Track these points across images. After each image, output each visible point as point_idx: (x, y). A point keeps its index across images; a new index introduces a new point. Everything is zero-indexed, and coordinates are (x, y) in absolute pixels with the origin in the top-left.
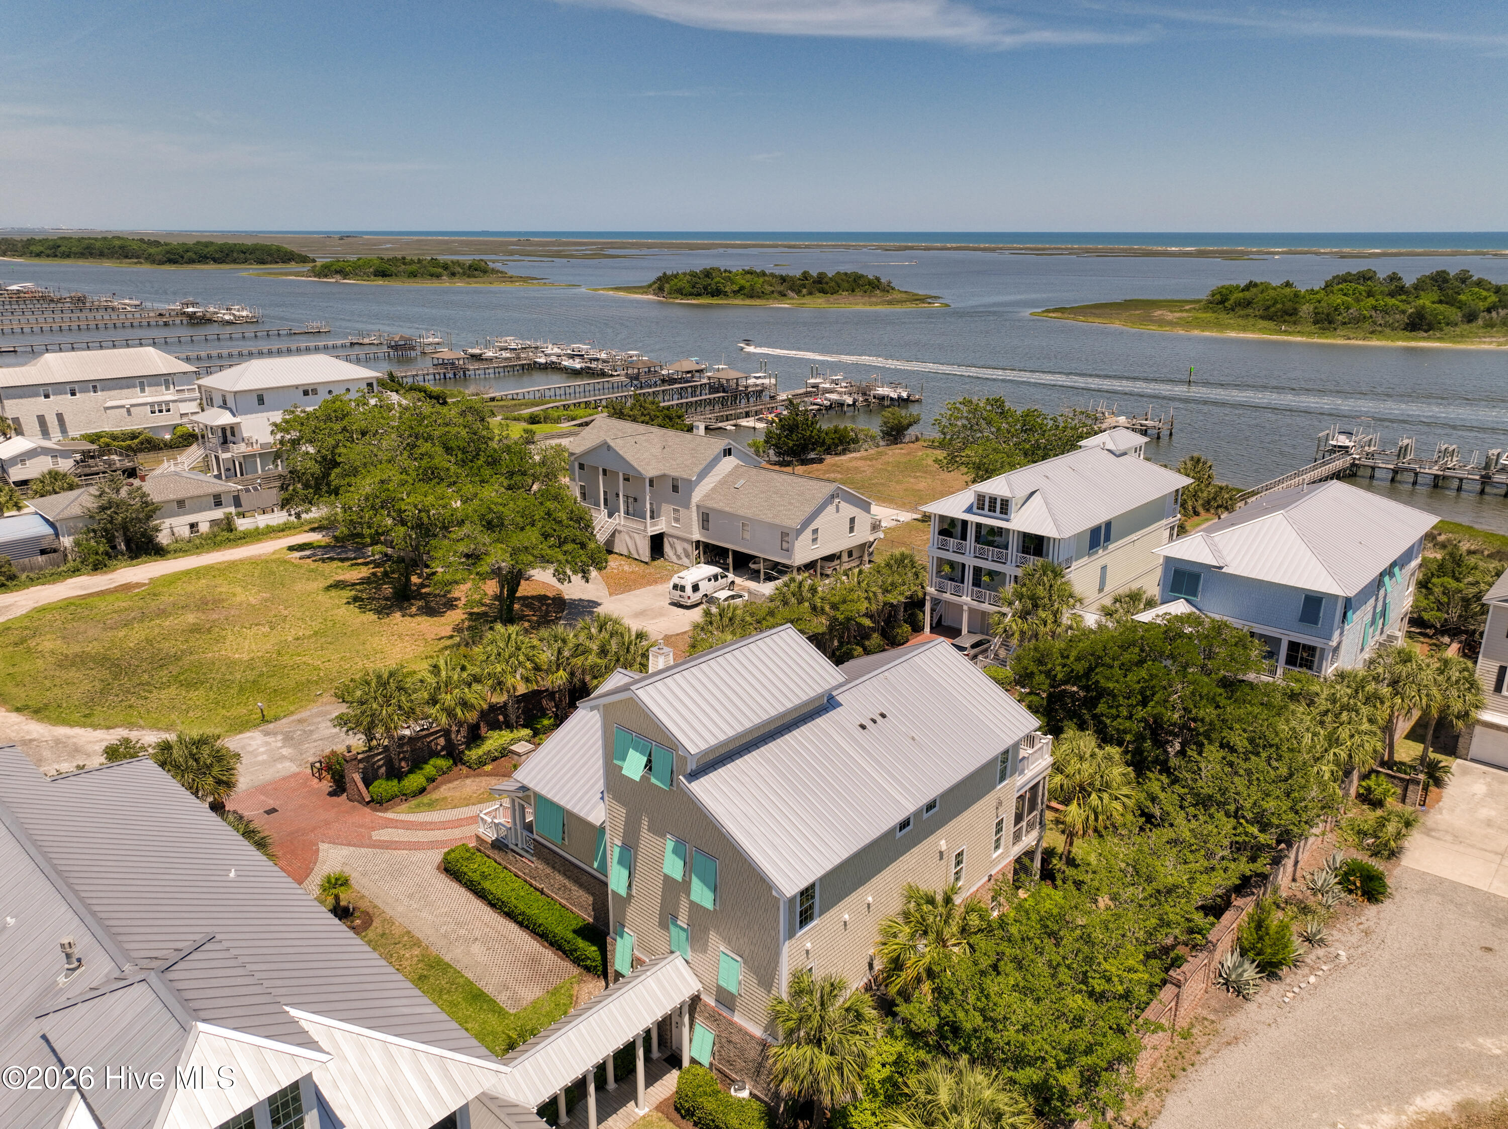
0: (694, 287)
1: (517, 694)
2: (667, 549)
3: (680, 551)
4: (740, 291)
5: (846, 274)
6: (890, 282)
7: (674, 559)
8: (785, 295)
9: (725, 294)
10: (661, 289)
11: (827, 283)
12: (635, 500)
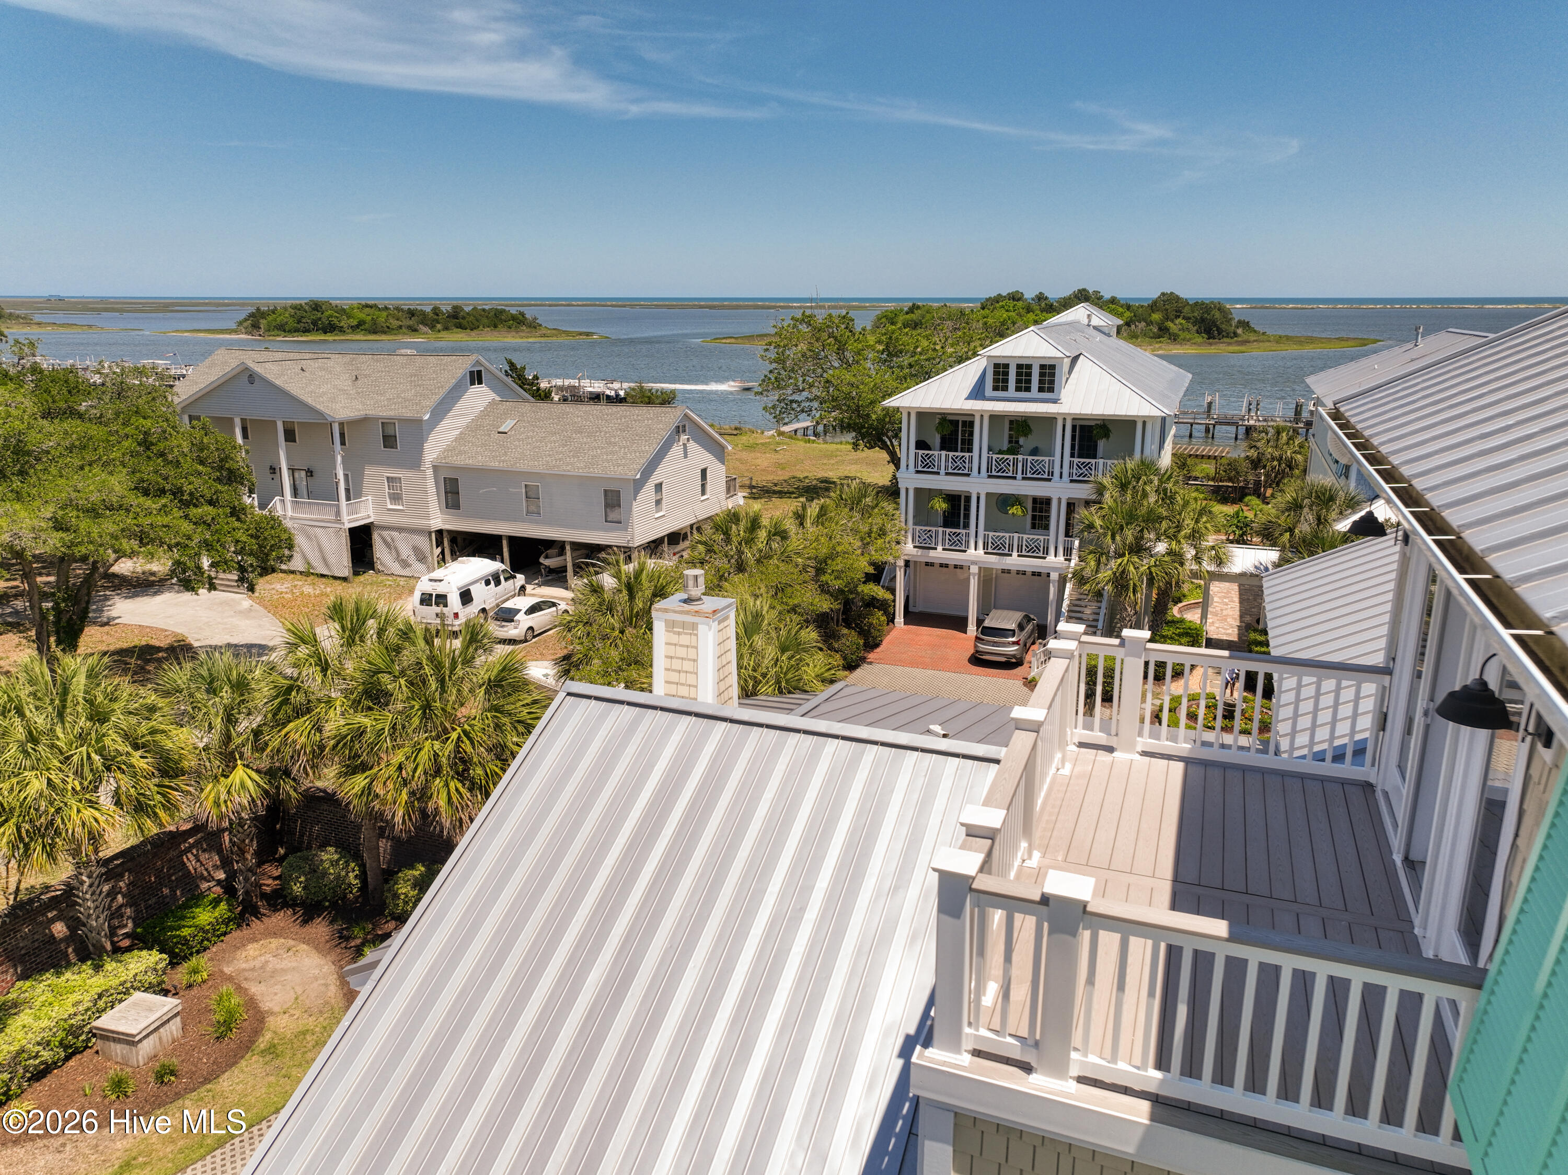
0: (299, 322)
1: (105, 853)
2: (380, 552)
3: (406, 552)
4: (359, 327)
5: (484, 310)
6: (536, 319)
7: (396, 568)
8: (416, 330)
9: (341, 330)
10: (256, 326)
11: (464, 318)
12: (310, 473)
